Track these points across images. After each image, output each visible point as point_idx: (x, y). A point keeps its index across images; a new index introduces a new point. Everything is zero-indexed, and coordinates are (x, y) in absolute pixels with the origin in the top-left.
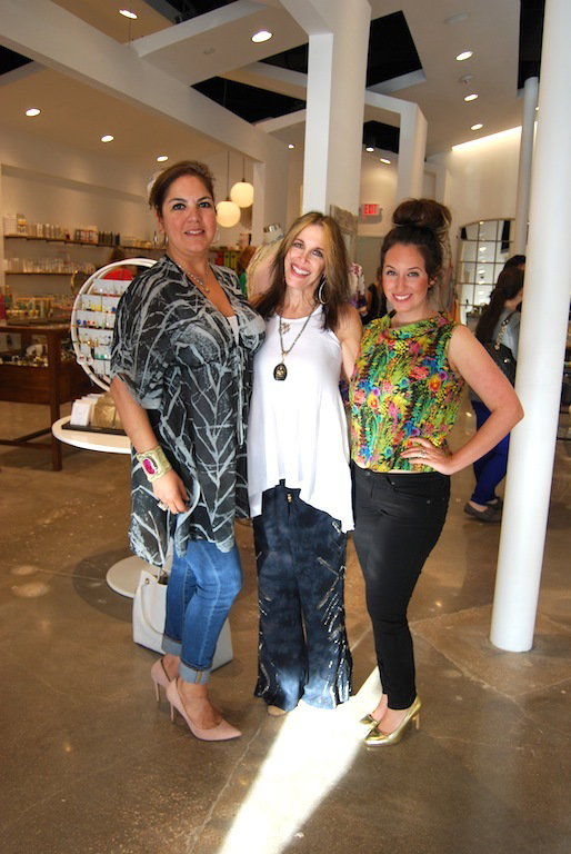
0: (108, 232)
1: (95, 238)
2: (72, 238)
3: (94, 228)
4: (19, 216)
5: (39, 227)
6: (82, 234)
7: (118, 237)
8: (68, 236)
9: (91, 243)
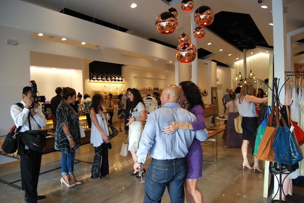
0: (156, 87)
1: (153, 89)
2: (148, 89)
3: (153, 87)
4: (137, 86)
5: (141, 88)
6: (150, 88)
7: (158, 88)
8: (147, 89)
9: (152, 90)
